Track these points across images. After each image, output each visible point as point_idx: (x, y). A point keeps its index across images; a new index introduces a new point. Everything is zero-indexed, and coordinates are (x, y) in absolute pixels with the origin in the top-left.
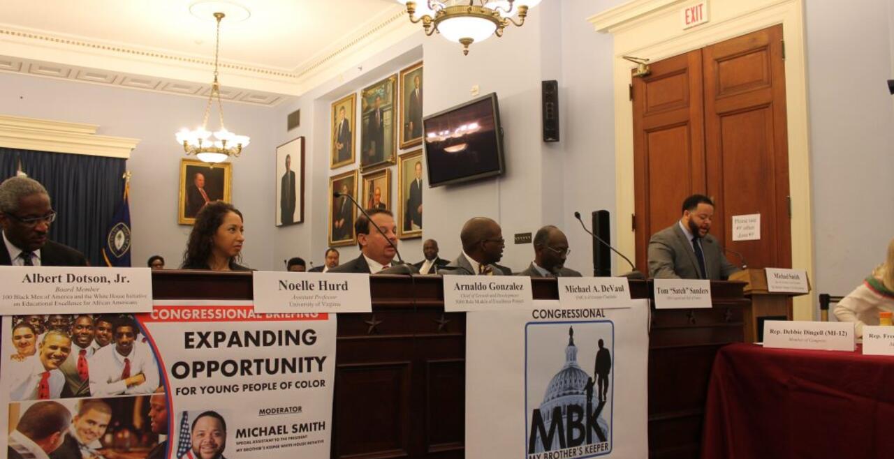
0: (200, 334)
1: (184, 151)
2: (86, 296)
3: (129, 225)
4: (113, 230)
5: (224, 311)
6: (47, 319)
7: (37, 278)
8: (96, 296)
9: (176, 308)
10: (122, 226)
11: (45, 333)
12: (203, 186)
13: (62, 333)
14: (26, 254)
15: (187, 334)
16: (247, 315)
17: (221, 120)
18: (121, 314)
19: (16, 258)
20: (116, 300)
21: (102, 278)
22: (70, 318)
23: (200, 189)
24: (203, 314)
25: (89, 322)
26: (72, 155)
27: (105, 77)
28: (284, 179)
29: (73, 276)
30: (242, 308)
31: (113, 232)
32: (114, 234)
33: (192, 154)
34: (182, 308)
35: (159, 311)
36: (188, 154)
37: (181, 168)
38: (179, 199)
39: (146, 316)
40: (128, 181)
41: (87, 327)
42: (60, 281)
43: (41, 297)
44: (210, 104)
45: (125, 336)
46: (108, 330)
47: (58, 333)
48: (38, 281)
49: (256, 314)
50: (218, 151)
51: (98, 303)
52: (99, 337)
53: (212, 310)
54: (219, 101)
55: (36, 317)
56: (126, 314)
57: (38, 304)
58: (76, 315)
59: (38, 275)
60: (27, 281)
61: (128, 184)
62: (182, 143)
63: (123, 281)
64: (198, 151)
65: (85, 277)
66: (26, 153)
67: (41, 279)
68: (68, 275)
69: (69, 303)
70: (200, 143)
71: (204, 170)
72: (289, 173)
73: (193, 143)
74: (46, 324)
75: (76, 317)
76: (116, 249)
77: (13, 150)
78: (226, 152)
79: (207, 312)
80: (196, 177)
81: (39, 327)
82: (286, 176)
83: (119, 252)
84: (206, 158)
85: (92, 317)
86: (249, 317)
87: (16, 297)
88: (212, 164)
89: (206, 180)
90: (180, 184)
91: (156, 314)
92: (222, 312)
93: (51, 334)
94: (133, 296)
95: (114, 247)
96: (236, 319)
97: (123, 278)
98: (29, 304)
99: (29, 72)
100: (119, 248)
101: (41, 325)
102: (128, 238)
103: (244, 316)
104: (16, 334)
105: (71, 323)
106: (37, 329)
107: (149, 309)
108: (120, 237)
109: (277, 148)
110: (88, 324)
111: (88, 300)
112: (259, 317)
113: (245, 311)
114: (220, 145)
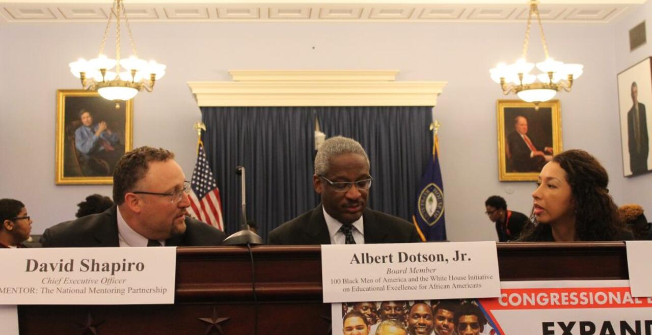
0: (562, 324)
1: (502, 90)
2: (423, 279)
3: (441, 186)
4: (423, 192)
5: (591, 294)
6: (379, 306)
7: (366, 258)
8: (433, 278)
9: (529, 291)
10: (432, 186)
11: (378, 324)
12: (526, 132)
13: (397, 324)
14: (346, 228)
15: (546, 325)
16: (622, 299)
17: (545, 47)
18: (463, 300)
19: (336, 234)
20: (457, 282)
21: (438, 256)
22: (405, 306)
23: (522, 136)
24: (564, 299)
25: (427, 310)
26: (372, 108)
27: (401, 11)
28: (631, 114)
29: (406, 255)
30: (614, 290)
31: (423, 195)
32: (424, 197)
33: (511, 93)
34: (537, 291)
35: (508, 296)
36: (507, 94)
37: (497, 111)
38: (498, 151)
39: (493, 301)
40: (436, 133)
41: (425, 316)
42: (391, 261)
43: (371, 281)
44: (529, 28)
45: (469, 327)
46: (450, 320)
47: (392, 323)
48: (368, 262)
49: (633, 298)
50: (544, 87)
51: (436, 287)
52: (439, 328)
53: (576, 294)
54: (539, 22)
55: (367, 305)
56: (470, 300)
57: (368, 289)
58: (412, 301)
59: (367, 254)
60: (356, 262)
61: (436, 136)
62: (499, 82)
63: (463, 259)
64: (518, 90)
65: (419, 255)
66: (323, 110)
67: (370, 259)
68: (400, 254)
69: (403, 288)
70: (521, 78)
71: (527, 112)
72: (637, 107)
73: (512, 80)
74: (378, 313)
75: (411, 304)
76: (428, 215)
77: (309, 108)
78: (555, 88)
79: (568, 296)
80: (517, 121)
81: (371, 316)
82: (633, 109)
83: (432, 219)
84: (530, 98)
85: (429, 304)
86: (624, 302)
87: (345, 281)
88: (537, 103)
89: (530, 124)
90: (497, 131)
91: (505, 300)
92: (588, 296)
93: (385, 324)
94: (476, 278)
95: (425, 213)
96: (607, 305)
97: (463, 255)
98: (359, 289)
99: (319, 17)
100: (431, 214)
101: (374, 314)
102: (440, 201)
103: (618, 301)
104: (347, 325)
105: (406, 311)
106: (369, 319)
107: (496, 294)
108: (431, 200)
109: (618, 75)
110: (425, 313)
111: (424, 283)
112: (637, 302)
113: (618, 294)
114: (545, 80)
